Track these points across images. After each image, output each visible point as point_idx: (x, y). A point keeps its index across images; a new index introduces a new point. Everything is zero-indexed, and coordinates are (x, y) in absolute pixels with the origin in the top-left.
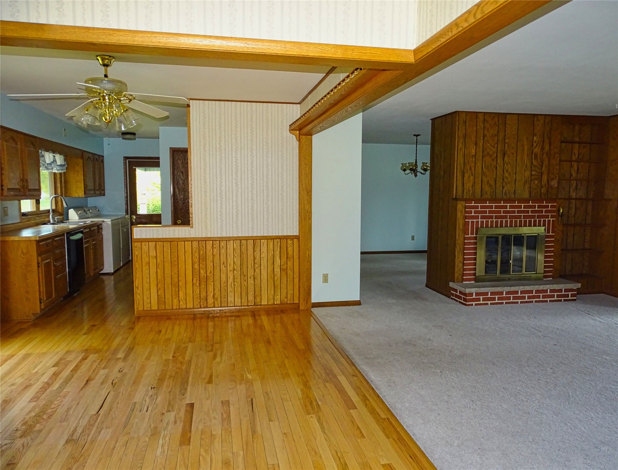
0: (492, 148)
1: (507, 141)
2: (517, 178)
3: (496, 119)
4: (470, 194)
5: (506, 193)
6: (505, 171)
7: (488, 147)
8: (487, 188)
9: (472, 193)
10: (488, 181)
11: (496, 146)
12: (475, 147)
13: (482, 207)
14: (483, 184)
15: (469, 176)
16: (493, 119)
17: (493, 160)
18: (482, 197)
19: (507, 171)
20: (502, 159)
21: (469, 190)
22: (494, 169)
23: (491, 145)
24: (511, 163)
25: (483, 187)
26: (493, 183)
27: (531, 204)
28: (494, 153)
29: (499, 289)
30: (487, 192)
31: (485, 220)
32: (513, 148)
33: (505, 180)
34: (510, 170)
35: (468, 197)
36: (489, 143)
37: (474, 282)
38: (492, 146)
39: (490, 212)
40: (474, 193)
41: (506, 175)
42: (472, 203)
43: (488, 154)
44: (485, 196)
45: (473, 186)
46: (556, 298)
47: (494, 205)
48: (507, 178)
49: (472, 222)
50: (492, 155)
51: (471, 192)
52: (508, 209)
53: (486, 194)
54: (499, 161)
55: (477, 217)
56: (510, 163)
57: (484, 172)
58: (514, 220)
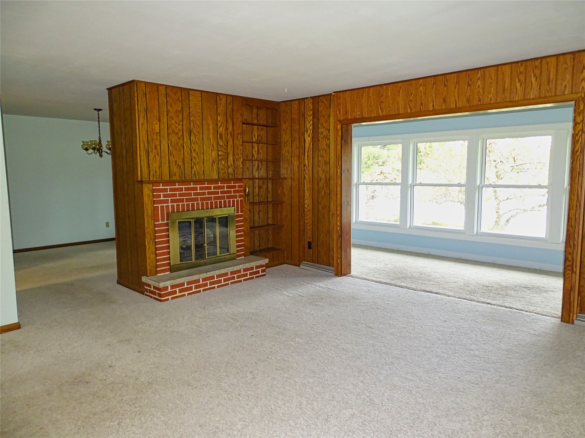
0: (177, 126)
1: (191, 119)
2: (205, 159)
3: (179, 93)
4: (158, 177)
5: (195, 174)
6: (193, 151)
7: (173, 124)
8: (175, 169)
9: (159, 175)
10: (176, 161)
11: (181, 123)
12: (158, 123)
13: (171, 190)
14: (171, 165)
15: (155, 156)
16: (175, 94)
17: (179, 138)
18: (171, 179)
19: (195, 151)
20: (188, 137)
21: (156, 172)
22: (182, 149)
23: (175, 122)
24: (198, 142)
25: (172, 168)
26: (181, 164)
27: (220, 185)
28: (179, 130)
29: (195, 277)
30: (175, 173)
31: (175, 204)
32: (199, 127)
33: (193, 160)
34: (197, 150)
35: (155, 179)
36: (173, 120)
37: (169, 272)
38: (177, 124)
39: (180, 195)
40: (161, 175)
41: (194, 154)
42: (160, 186)
43: (174, 132)
44: (174, 178)
45: (160, 166)
46: (249, 277)
47: (183, 187)
48: (195, 158)
49: (162, 207)
50: (177, 133)
51: (158, 174)
52: (198, 191)
53: (175, 175)
54: (185, 140)
55: (166, 202)
56: (196, 142)
57: (170, 150)
58: (205, 202)
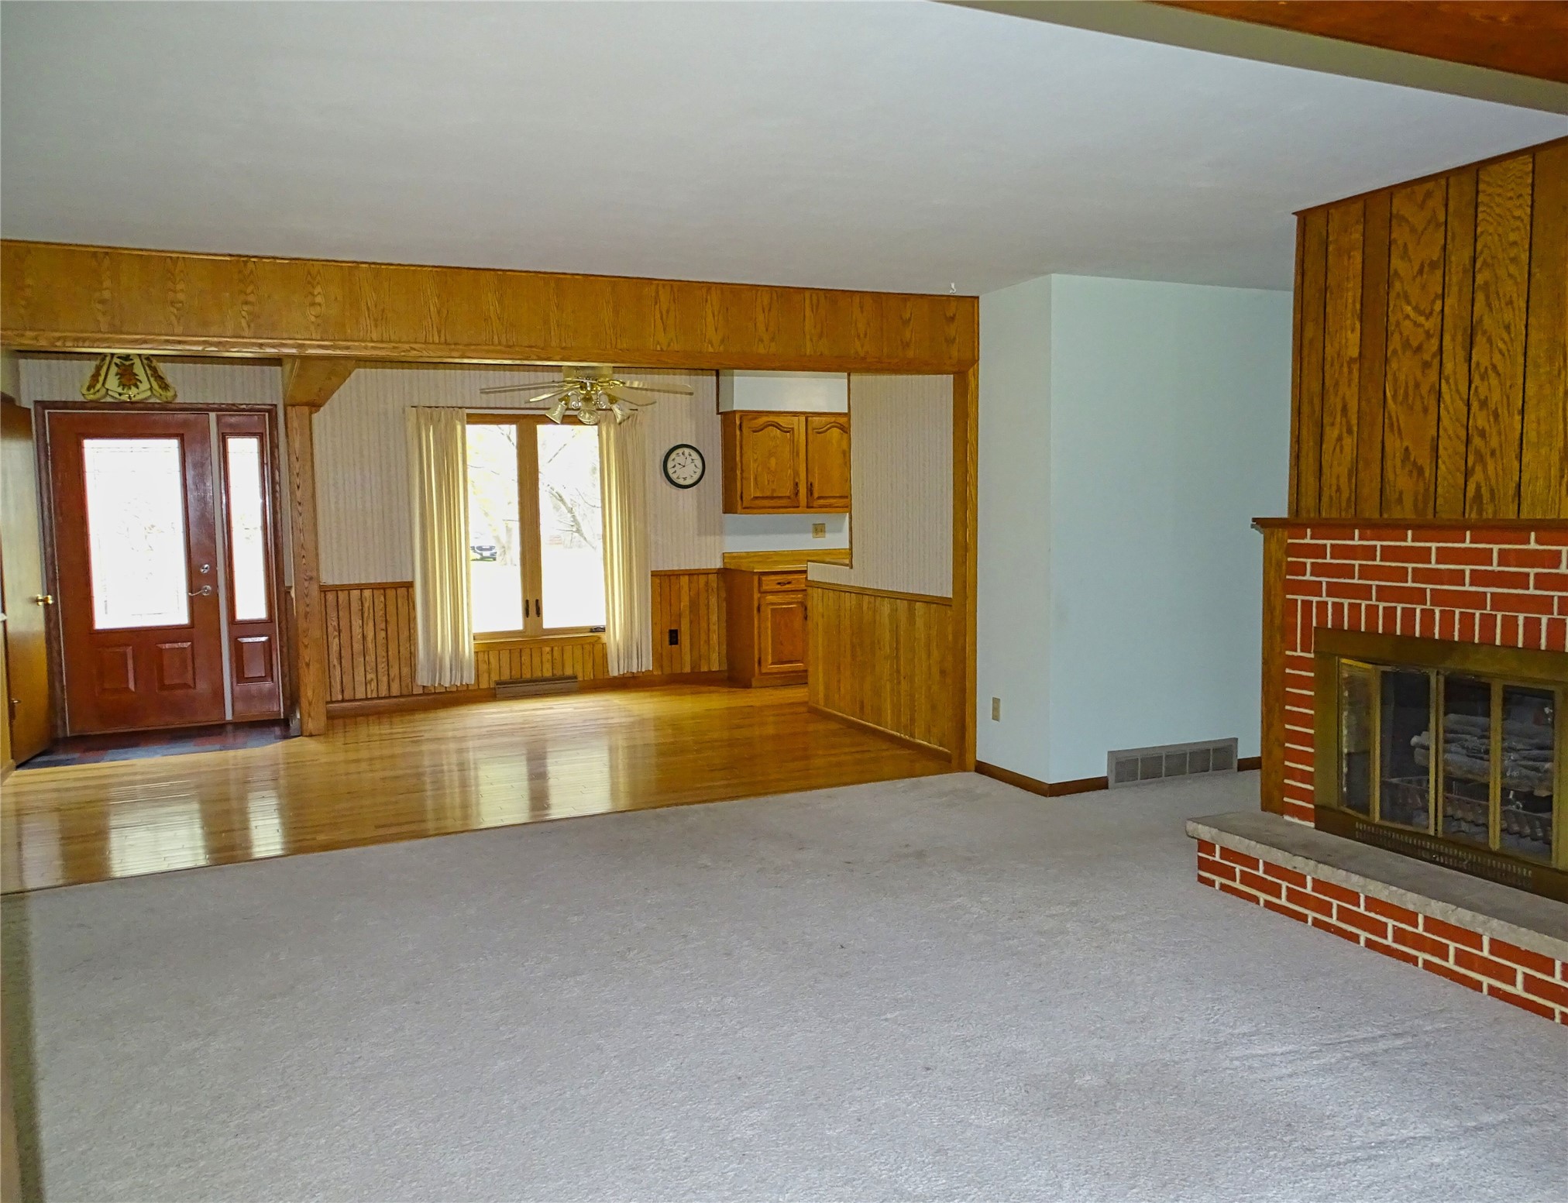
0: (1422, 319)
1: (1480, 279)
2: (1531, 435)
3: (1436, 202)
4: (1344, 504)
5: (1478, 496)
6: (1475, 405)
7: (1407, 317)
8: (1402, 481)
9: (1349, 499)
10: (1407, 449)
11: (1438, 306)
12: (1358, 325)
13: (1387, 553)
14: (1389, 464)
15: (1340, 439)
16: (1422, 206)
17: (1426, 365)
18: (1385, 516)
19: (1484, 404)
20: (1461, 354)
21: (1338, 490)
22: (1433, 402)
23: (1416, 309)
24: (1500, 368)
25: (1390, 475)
26: (1426, 462)
28: (1428, 335)
30: (1401, 493)
32: (1510, 303)
33: (1477, 441)
34: (1496, 397)
35: (1334, 515)
36: (1409, 303)
37: (1312, 825)
38: (1421, 313)
40: (1356, 499)
41: (1481, 420)
42: (1304, 537)
43: (1406, 344)
44: (1397, 514)
45: (1354, 471)
48: (1482, 434)
49: (1307, 605)
50: (1419, 349)
51: (1345, 495)
53: (1400, 500)
54: (1449, 366)
56: (1494, 367)
57: (1390, 417)
58: (1457, 611)
